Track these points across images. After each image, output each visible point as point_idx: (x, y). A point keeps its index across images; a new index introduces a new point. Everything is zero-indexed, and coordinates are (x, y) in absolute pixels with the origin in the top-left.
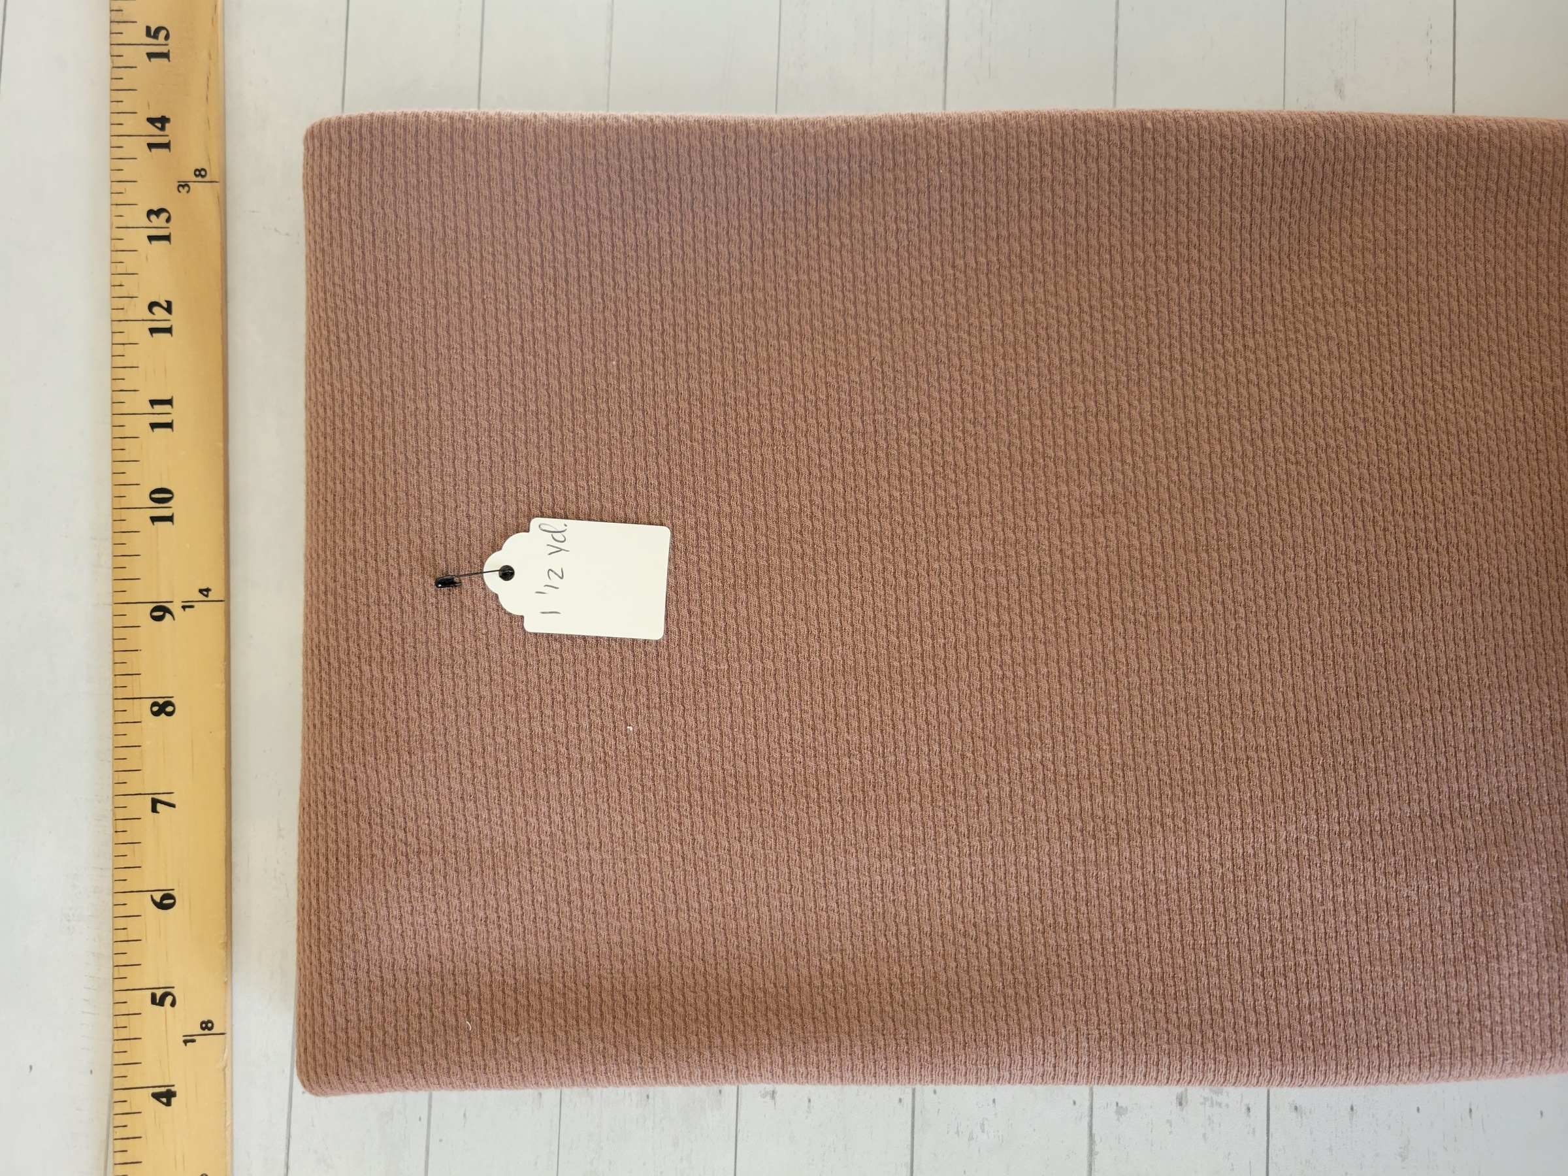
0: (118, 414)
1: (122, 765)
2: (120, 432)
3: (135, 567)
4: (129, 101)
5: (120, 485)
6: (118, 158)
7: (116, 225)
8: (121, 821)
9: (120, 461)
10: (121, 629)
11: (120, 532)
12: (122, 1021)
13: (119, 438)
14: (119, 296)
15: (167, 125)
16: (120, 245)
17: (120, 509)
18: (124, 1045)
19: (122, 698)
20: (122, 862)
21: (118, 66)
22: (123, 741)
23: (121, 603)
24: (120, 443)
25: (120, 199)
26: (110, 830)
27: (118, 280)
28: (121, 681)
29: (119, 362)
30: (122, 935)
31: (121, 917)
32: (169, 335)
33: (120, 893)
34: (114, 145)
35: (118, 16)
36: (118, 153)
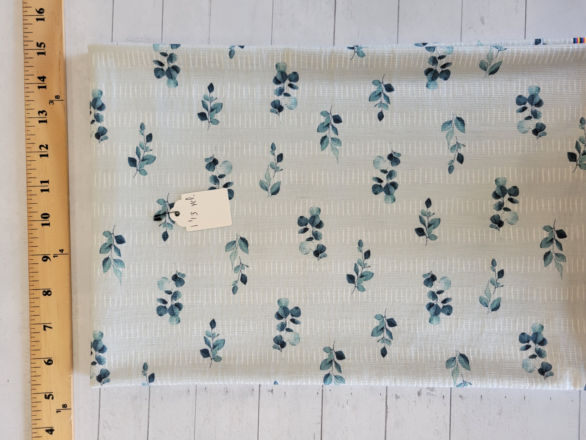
0: (29, 186)
1: (33, 313)
2: (30, 193)
3: (36, 242)
4: (31, 71)
5: (30, 212)
6: (27, 92)
7: (27, 117)
8: (33, 333)
9: (30, 203)
10: (31, 264)
11: (31, 229)
12: (35, 404)
13: (30, 195)
14: (29, 143)
15: (45, 79)
16: (29, 124)
17: (30, 221)
18: (35, 413)
19: (32, 289)
20: (33, 348)
21: (27, 58)
22: (33, 305)
23: (31, 255)
24: (30, 197)
25: (28, 107)
26: (29, 337)
27: (28, 137)
28: (32, 283)
29: (29, 167)
30: (34, 374)
31: (34, 368)
32: (47, 157)
33: (33, 359)
34: (26, 87)
35: (26, 39)
36: (27, 90)
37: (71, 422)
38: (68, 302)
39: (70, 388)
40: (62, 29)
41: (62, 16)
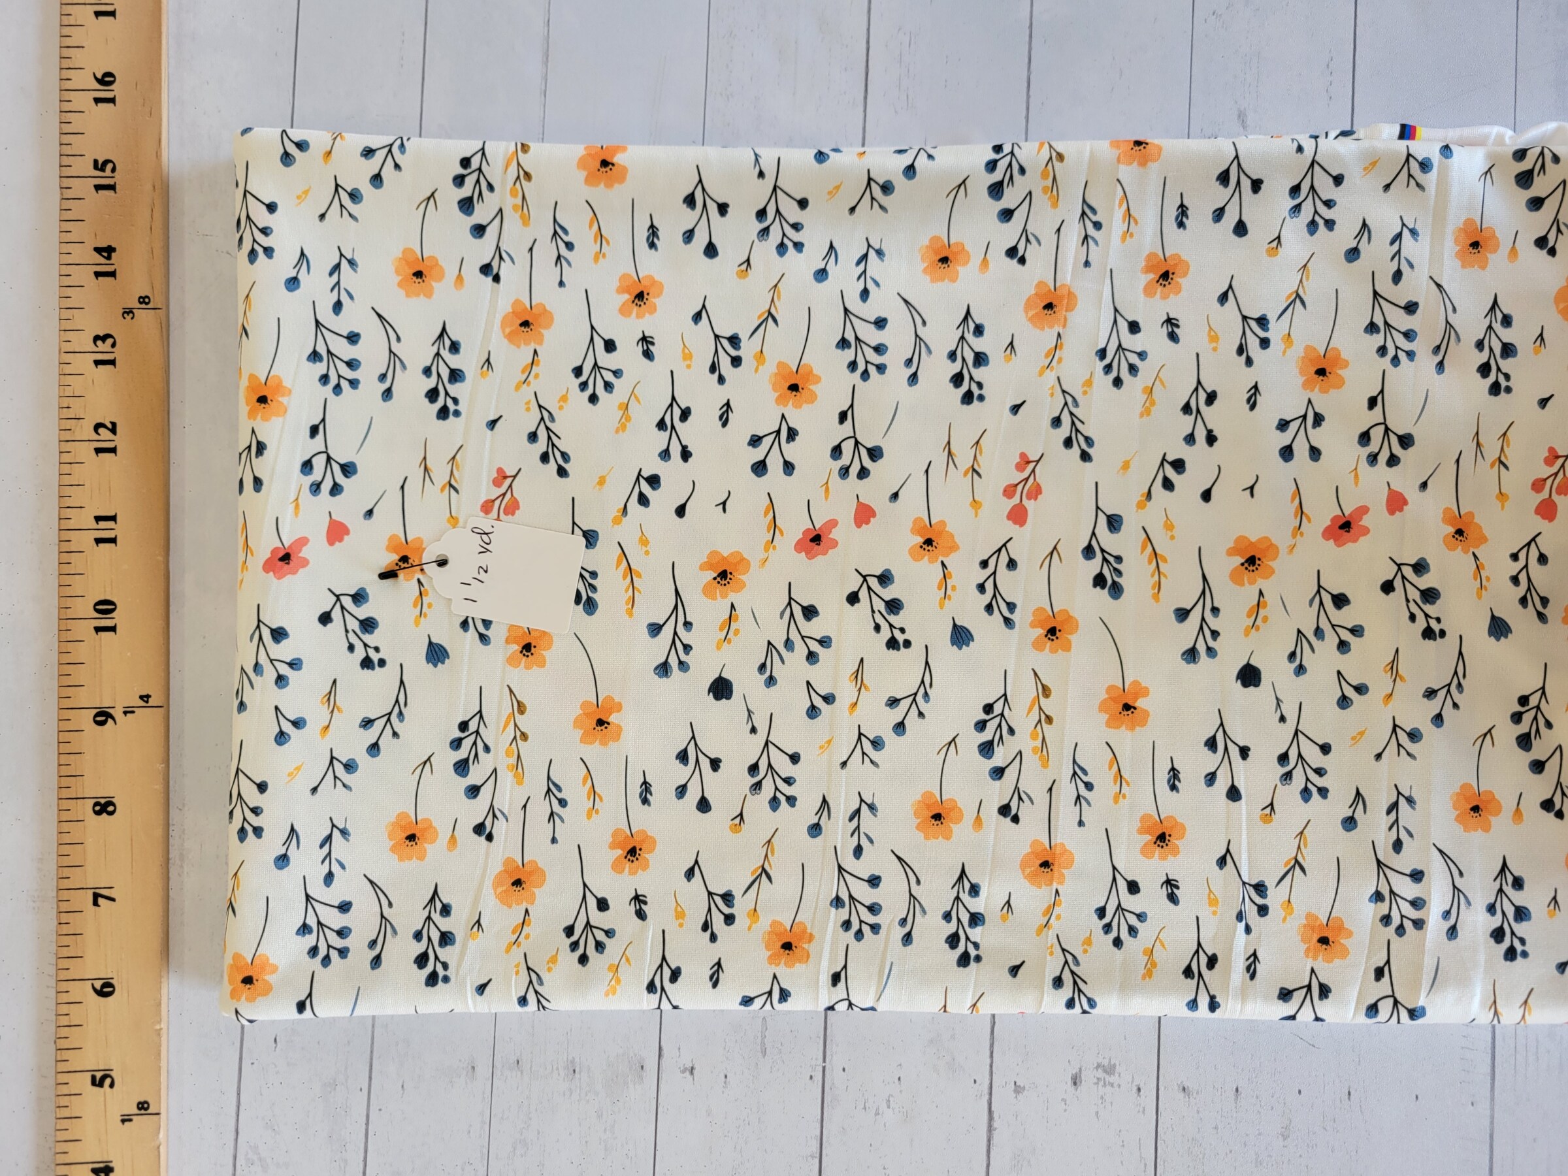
0: (65, 530)
1: (66, 861)
2: (66, 547)
3: (80, 675)
4: (78, 232)
5: (66, 596)
6: (66, 286)
7: (63, 350)
8: (64, 913)
9: (66, 574)
10: (65, 733)
11: (66, 641)
12: (64, 1101)
13: (66, 551)
14: (67, 418)
15: (113, 254)
16: (68, 369)
17: (66, 619)
18: (66, 1124)
19: (66, 797)
20: (65, 952)
21: (67, 198)
22: (67, 838)
23: (66, 708)
24: (66, 558)
25: (67, 325)
26: (55, 923)
27: (65, 403)
28: (66, 782)
29: (67, 480)
30: (64, 1021)
31: (63, 1003)
32: (113, 454)
33: (63, 981)
34: (63, 273)
35: (67, 150)
36: (67, 281)
37: (159, 1147)
38: (159, 832)
39: (160, 1060)
40: (160, 125)
41: (160, 94)
